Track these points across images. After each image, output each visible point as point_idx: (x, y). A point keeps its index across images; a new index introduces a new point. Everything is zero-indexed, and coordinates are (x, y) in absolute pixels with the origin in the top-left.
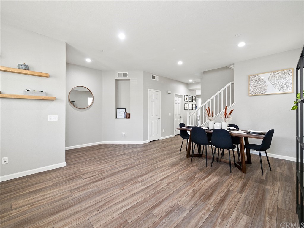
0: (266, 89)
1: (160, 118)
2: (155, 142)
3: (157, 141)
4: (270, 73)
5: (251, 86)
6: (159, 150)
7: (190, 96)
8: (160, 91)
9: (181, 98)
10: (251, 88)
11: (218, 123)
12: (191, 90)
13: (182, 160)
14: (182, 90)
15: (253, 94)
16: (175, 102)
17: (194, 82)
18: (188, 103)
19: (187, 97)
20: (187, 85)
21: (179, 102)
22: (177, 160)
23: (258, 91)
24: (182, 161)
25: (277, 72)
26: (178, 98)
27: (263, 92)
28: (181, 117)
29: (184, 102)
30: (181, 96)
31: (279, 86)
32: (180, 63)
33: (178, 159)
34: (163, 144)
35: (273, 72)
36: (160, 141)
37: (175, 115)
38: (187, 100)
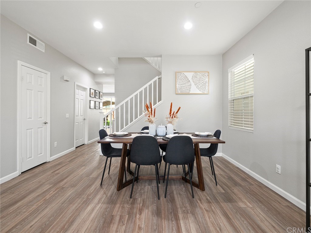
0: (190, 89)
1: (49, 121)
2: (37, 170)
3: (40, 168)
4: (193, 73)
5: (178, 83)
6: (52, 193)
7: (96, 91)
8: (49, 73)
9: (84, 92)
10: (177, 85)
11: (162, 126)
12: (98, 83)
13: (112, 202)
14: (86, 81)
15: (179, 92)
16: (77, 96)
17: (104, 72)
18: (95, 99)
19: (92, 91)
20: (94, 75)
21: (82, 97)
22: (105, 206)
23: (184, 89)
24: (115, 204)
25: (198, 73)
26: (80, 91)
27: (188, 91)
28: (84, 119)
29: (89, 98)
30: (84, 89)
31: (199, 86)
32: (98, 25)
33: (103, 203)
34: (57, 172)
35: (196, 72)
36: (48, 166)
37: (76, 117)
38: (92, 95)
